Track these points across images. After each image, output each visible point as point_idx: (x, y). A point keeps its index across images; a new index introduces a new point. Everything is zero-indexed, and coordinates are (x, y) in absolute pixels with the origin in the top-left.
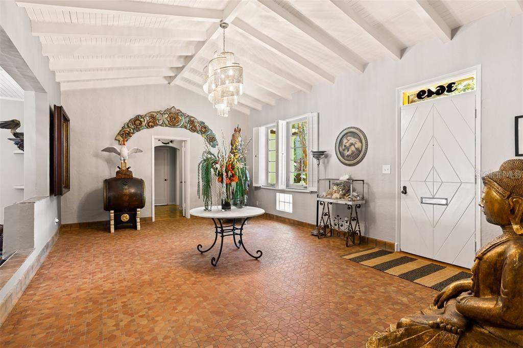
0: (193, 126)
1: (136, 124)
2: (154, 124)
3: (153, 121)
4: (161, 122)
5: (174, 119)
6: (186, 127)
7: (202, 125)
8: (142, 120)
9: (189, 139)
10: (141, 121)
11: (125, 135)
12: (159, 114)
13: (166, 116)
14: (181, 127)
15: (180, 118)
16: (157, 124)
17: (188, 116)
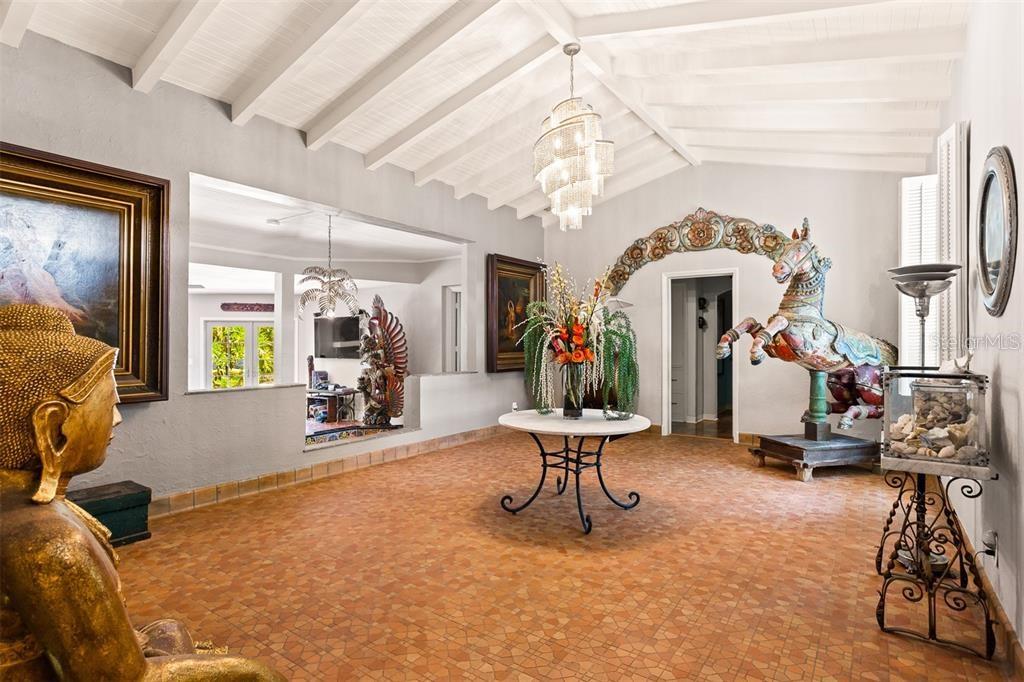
0: (742, 239)
1: (635, 256)
2: (663, 250)
3: (661, 245)
4: (677, 243)
5: (701, 233)
6: (727, 245)
7: (768, 233)
8: (643, 246)
9: (737, 269)
10: (641, 250)
11: (618, 278)
12: (672, 230)
13: (686, 231)
14: (716, 247)
15: (716, 229)
16: (668, 249)
17: (733, 219)
